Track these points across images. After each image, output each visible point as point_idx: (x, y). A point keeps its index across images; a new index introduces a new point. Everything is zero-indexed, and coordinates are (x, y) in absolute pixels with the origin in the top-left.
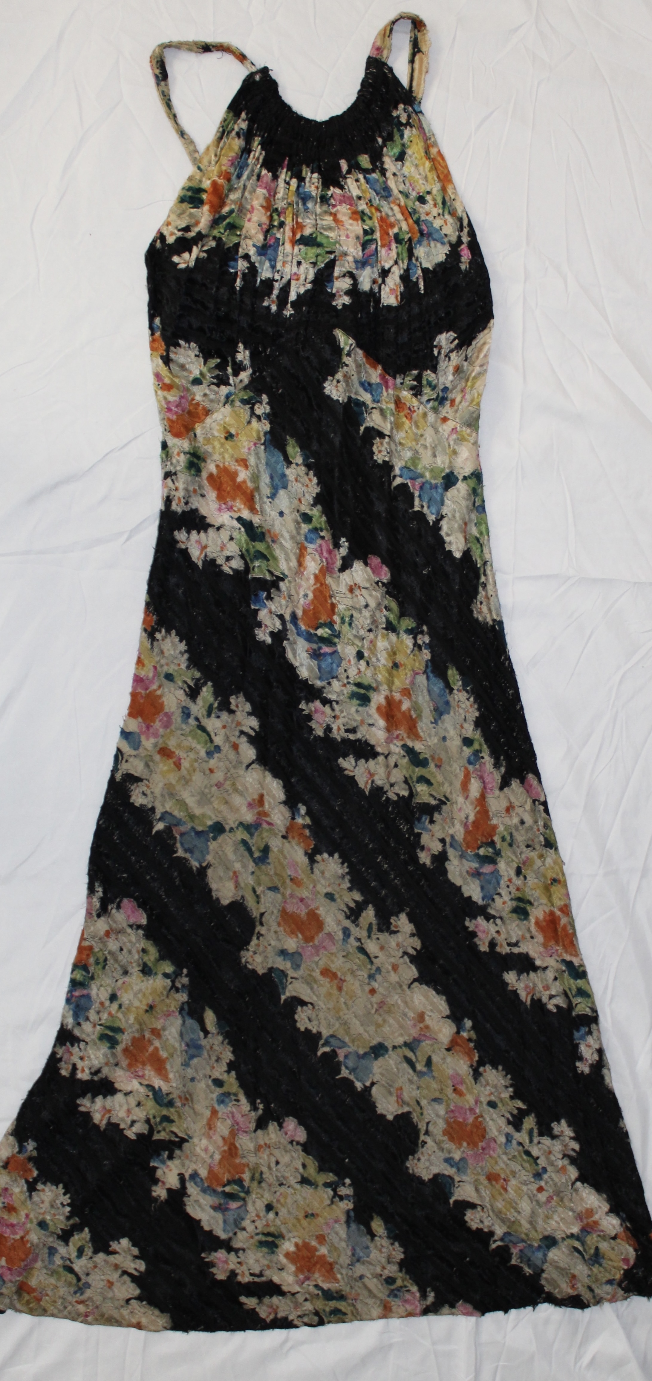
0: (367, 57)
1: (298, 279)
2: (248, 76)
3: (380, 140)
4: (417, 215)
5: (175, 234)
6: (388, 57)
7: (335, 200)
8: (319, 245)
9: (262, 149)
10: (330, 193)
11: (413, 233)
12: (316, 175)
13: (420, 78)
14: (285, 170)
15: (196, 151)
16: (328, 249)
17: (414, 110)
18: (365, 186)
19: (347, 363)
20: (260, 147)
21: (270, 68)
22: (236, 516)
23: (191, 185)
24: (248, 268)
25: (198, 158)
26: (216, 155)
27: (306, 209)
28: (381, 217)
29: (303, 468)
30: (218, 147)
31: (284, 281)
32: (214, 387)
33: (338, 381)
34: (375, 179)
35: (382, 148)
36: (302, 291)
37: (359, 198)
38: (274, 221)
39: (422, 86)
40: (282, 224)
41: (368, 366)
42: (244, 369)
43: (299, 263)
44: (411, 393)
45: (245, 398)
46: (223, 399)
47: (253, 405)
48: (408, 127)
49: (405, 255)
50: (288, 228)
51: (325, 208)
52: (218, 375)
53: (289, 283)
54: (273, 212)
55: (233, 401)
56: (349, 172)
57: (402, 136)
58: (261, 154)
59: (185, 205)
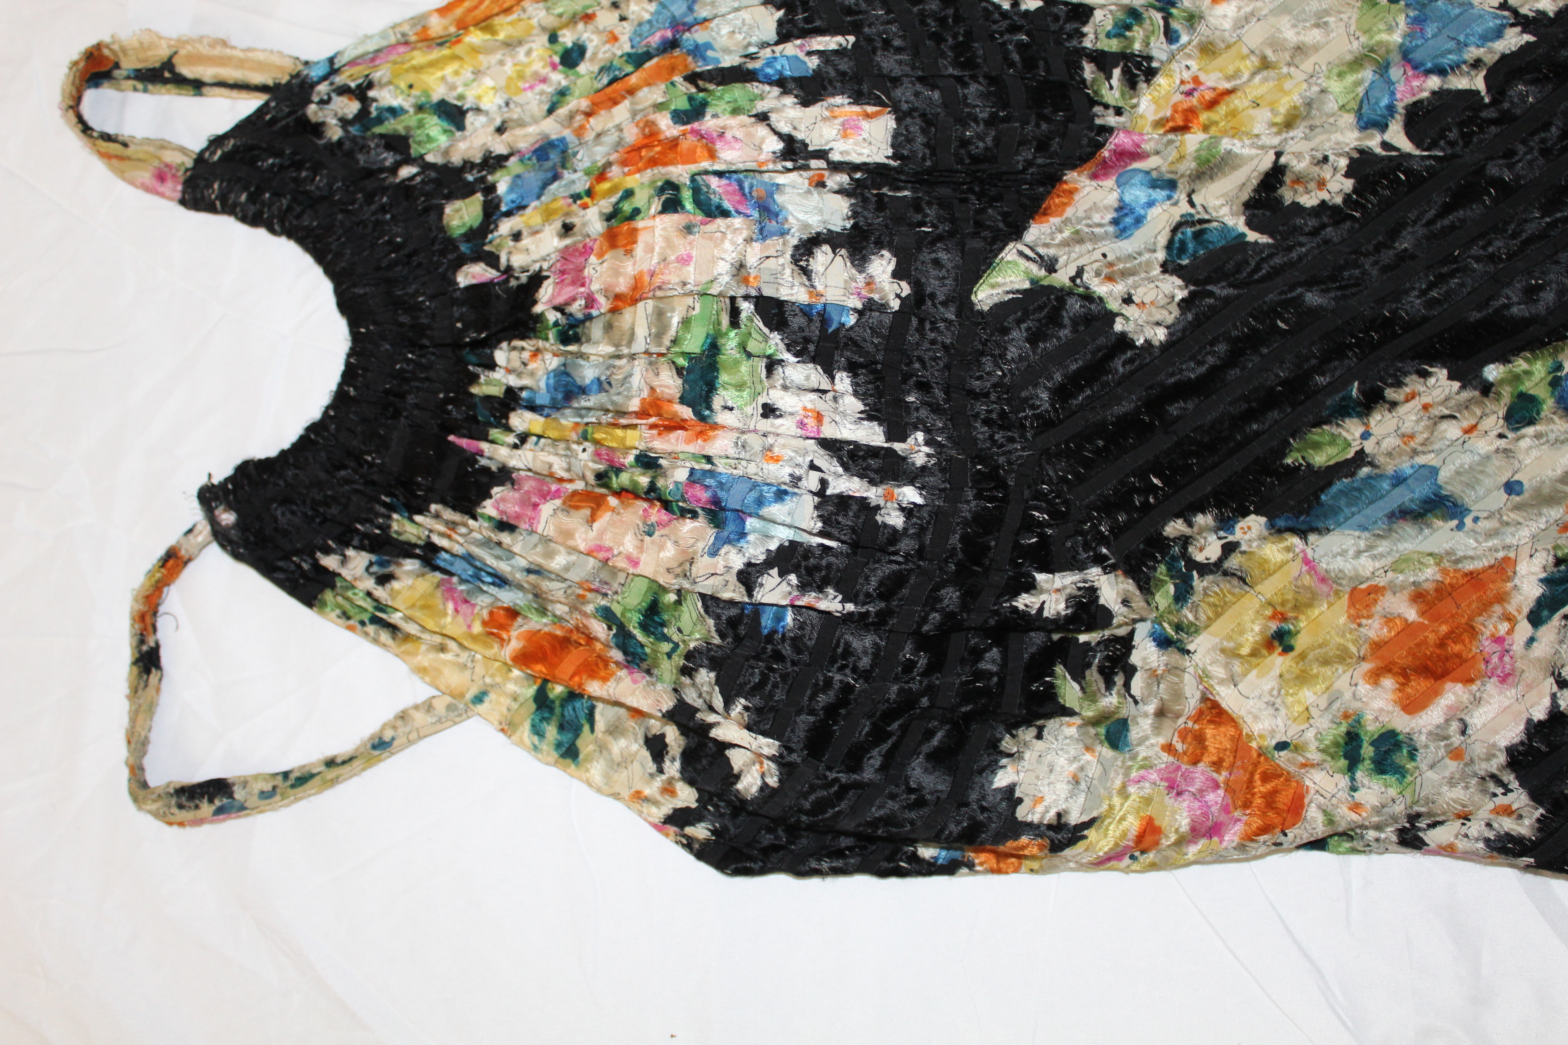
0: (181, 210)
1: (819, 417)
2: (223, 546)
3: (406, 172)
4: (616, 63)
5: (670, 781)
6: (183, 150)
7: (574, 299)
8: (713, 348)
9: (422, 510)
10: (552, 316)
11: (672, 70)
12: (500, 356)
13: (241, 64)
14: (484, 446)
15: (428, 706)
16: (725, 320)
17: (324, 78)
18: (531, 216)
19: (1072, 272)
20: (418, 518)
21: (203, 481)
22: (1524, 629)
23: (527, 727)
24: (782, 574)
25: (448, 699)
26: (442, 649)
27: (603, 385)
28: (624, 163)
29: (1376, 418)
30: (415, 639)
31: (823, 460)
32: (1137, 684)
33: (1128, 300)
34: (511, 189)
35: (426, 167)
36: (853, 405)
37: (567, 229)
38: (635, 484)
39: (261, 56)
40: (647, 462)
41: (1069, 212)
42: (1092, 592)
43: (769, 411)
44: (1142, 86)
45: (1171, 589)
46: (1172, 656)
47: (1192, 564)
48: (371, 94)
49: (737, 92)
50: (660, 445)
51: (596, 330)
52: (1101, 670)
53: (830, 446)
54: (607, 486)
55: (1178, 628)
56: (492, 260)
57: (394, 112)
58: (437, 516)
59: (586, 743)
